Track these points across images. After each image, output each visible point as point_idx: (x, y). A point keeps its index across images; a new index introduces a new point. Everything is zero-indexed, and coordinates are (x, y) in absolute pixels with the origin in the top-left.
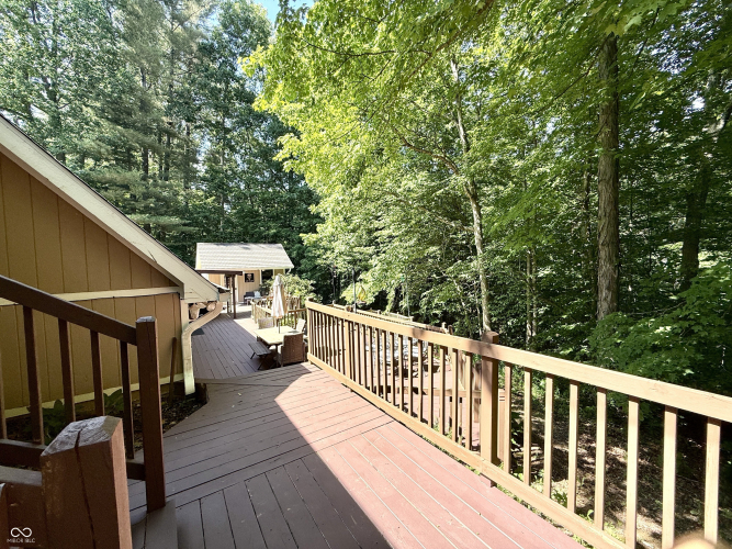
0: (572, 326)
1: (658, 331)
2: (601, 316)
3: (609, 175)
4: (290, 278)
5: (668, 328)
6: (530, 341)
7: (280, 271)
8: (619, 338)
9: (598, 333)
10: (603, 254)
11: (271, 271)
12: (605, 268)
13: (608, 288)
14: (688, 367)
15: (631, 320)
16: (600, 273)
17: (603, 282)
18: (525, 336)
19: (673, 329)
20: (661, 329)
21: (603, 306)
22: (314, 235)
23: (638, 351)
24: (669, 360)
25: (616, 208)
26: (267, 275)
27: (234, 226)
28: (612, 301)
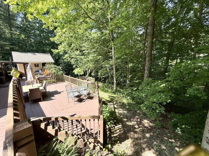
0: (137, 81)
1: (161, 86)
2: (145, 78)
3: (151, 33)
4: (53, 66)
5: (164, 85)
6: (128, 84)
7: (49, 63)
8: (149, 88)
9: (143, 84)
10: (147, 59)
11: (46, 63)
12: (147, 64)
13: (147, 70)
14: (169, 99)
15: (153, 81)
16: (146, 65)
17: (146, 68)
18: (126, 83)
19: (166, 85)
20: (162, 85)
21: (146, 75)
22: (57, 50)
23: (154, 93)
24: (164, 97)
25: (152, 45)
26: (44, 64)
27: (33, 47)
28: (148, 74)
